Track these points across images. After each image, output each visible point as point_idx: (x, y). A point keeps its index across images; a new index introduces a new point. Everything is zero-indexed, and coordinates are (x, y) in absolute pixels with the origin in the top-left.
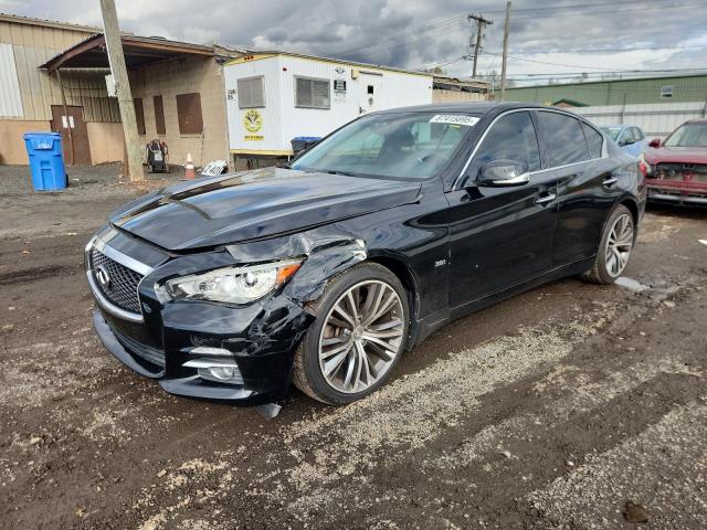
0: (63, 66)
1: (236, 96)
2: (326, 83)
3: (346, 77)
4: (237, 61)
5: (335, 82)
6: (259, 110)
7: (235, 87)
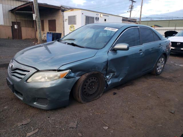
0: (16, 11)
1: (67, 21)
2: (94, 18)
3: (99, 16)
4: (68, 11)
5: (96, 18)
6: (74, 25)
7: (67, 18)
